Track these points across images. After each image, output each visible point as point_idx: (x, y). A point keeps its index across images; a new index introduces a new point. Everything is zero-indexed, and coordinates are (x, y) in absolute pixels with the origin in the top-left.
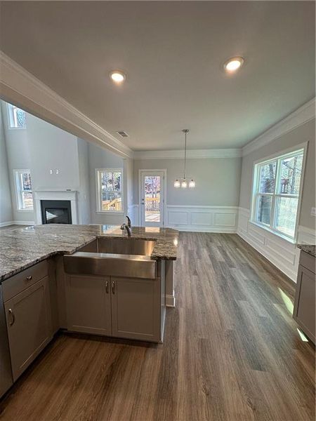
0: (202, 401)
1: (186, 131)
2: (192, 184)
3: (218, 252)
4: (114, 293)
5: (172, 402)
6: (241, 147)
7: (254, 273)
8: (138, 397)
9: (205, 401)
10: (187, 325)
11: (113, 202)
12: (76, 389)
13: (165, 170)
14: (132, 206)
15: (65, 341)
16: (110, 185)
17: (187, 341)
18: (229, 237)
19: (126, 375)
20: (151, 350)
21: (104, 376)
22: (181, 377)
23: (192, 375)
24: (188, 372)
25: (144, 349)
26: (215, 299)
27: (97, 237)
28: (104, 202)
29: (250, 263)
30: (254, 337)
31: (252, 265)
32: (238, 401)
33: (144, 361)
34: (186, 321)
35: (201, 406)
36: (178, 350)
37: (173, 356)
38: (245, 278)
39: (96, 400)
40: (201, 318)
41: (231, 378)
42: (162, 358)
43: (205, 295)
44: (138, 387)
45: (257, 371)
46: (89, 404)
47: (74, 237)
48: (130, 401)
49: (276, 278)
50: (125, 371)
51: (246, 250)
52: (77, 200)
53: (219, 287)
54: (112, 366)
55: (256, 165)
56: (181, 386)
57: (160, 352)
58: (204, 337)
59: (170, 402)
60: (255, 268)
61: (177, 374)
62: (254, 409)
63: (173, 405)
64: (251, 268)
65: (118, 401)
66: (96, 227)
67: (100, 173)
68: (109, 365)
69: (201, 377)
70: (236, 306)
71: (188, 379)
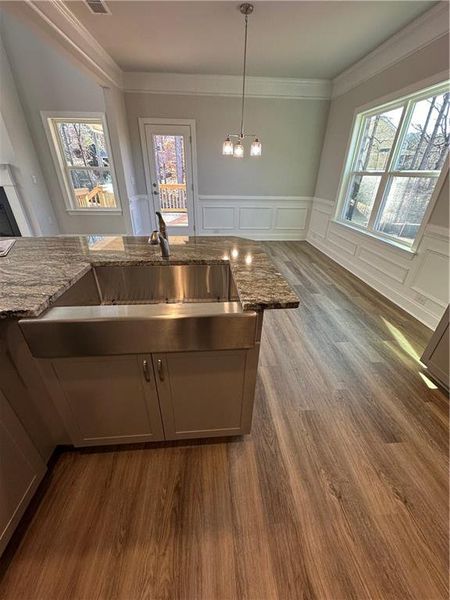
0: (335, 510)
1: (246, 9)
2: (256, 150)
3: (289, 271)
4: (162, 380)
5: (293, 524)
6: (332, 76)
7: (347, 299)
8: (236, 532)
9: (338, 509)
10: (278, 393)
11: (94, 193)
12: (124, 548)
13: (192, 122)
14: (136, 199)
15: (75, 461)
16: (78, 162)
17: (285, 418)
18: (296, 247)
19: (207, 498)
20: (235, 447)
21: (168, 512)
22: (294, 479)
23: (309, 472)
24: (301, 468)
25: (223, 445)
26: (305, 346)
27: (92, 265)
28: (78, 192)
29: (337, 285)
30: (374, 395)
31: (339, 287)
32: (381, 495)
33: (230, 467)
34: (275, 387)
35: (336, 518)
36: (276, 437)
37: (272, 448)
38: (337, 307)
39: (167, 559)
40: (295, 379)
41: (363, 462)
42: (257, 455)
43: (290, 340)
44: (233, 515)
45: (392, 444)
46: (156, 569)
47: (33, 267)
48: (227, 542)
49: (375, 304)
50: (202, 491)
51: (325, 265)
52: (17, 186)
53: (306, 326)
54: (177, 489)
55: (359, 116)
56: (298, 495)
57: (249, 445)
58: (308, 408)
59: (290, 525)
60: (346, 292)
61: (286, 476)
62: (405, 502)
63: (296, 528)
64: (339, 291)
65: (207, 547)
66: (74, 240)
67: (55, 123)
68: (172, 487)
69: (323, 472)
70: (337, 351)
71: (306, 479)
